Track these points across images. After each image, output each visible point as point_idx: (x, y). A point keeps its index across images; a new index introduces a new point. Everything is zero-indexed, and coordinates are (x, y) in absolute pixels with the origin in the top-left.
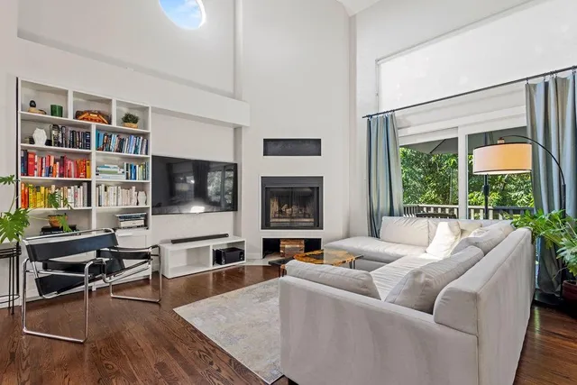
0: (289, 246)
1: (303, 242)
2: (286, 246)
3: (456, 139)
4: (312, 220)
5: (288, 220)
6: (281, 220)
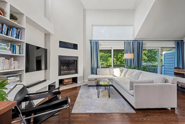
0: (67, 81)
1: (72, 79)
2: (66, 81)
3: (111, 50)
4: (75, 71)
5: (67, 72)
6: (65, 72)
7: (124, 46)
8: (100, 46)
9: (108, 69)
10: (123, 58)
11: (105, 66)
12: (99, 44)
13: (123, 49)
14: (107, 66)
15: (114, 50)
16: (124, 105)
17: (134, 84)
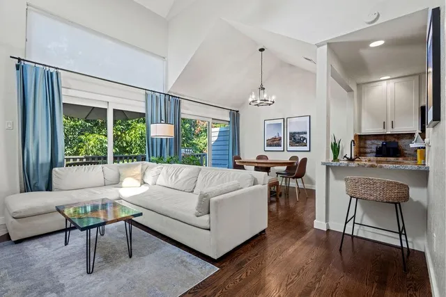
3: (107, 110)
7: (144, 104)
8: (63, 91)
9: (100, 166)
10: (127, 137)
11: (81, 159)
12: (63, 84)
13: (143, 111)
14: (87, 158)
15: (114, 110)
16: (182, 262)
17: (213, 199)
